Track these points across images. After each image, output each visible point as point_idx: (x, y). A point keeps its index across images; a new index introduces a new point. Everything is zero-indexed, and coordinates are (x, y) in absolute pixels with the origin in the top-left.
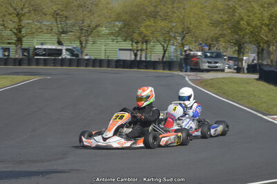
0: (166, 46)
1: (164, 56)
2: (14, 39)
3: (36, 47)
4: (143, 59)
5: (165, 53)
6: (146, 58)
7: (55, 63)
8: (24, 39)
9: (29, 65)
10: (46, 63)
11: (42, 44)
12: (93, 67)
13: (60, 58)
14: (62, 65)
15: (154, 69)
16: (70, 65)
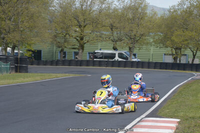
0: (195, 51)
1: (193, 60)
2: (77, 45)
3: (96, 51)
4: (178, 62)
5: (194, 57)
6: (180, 61)
7: (107, 64)
8: (85, 45)
9: (87, 66)
10: (100, 64)
11: (100, 50)
12: (137, 67)
13: (114, 60)
14: (113, 66)
15: (184, 70)
16: (119, 66)
